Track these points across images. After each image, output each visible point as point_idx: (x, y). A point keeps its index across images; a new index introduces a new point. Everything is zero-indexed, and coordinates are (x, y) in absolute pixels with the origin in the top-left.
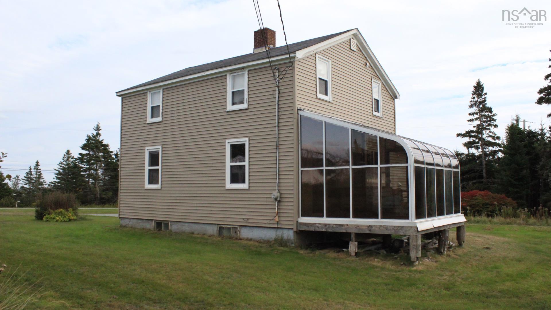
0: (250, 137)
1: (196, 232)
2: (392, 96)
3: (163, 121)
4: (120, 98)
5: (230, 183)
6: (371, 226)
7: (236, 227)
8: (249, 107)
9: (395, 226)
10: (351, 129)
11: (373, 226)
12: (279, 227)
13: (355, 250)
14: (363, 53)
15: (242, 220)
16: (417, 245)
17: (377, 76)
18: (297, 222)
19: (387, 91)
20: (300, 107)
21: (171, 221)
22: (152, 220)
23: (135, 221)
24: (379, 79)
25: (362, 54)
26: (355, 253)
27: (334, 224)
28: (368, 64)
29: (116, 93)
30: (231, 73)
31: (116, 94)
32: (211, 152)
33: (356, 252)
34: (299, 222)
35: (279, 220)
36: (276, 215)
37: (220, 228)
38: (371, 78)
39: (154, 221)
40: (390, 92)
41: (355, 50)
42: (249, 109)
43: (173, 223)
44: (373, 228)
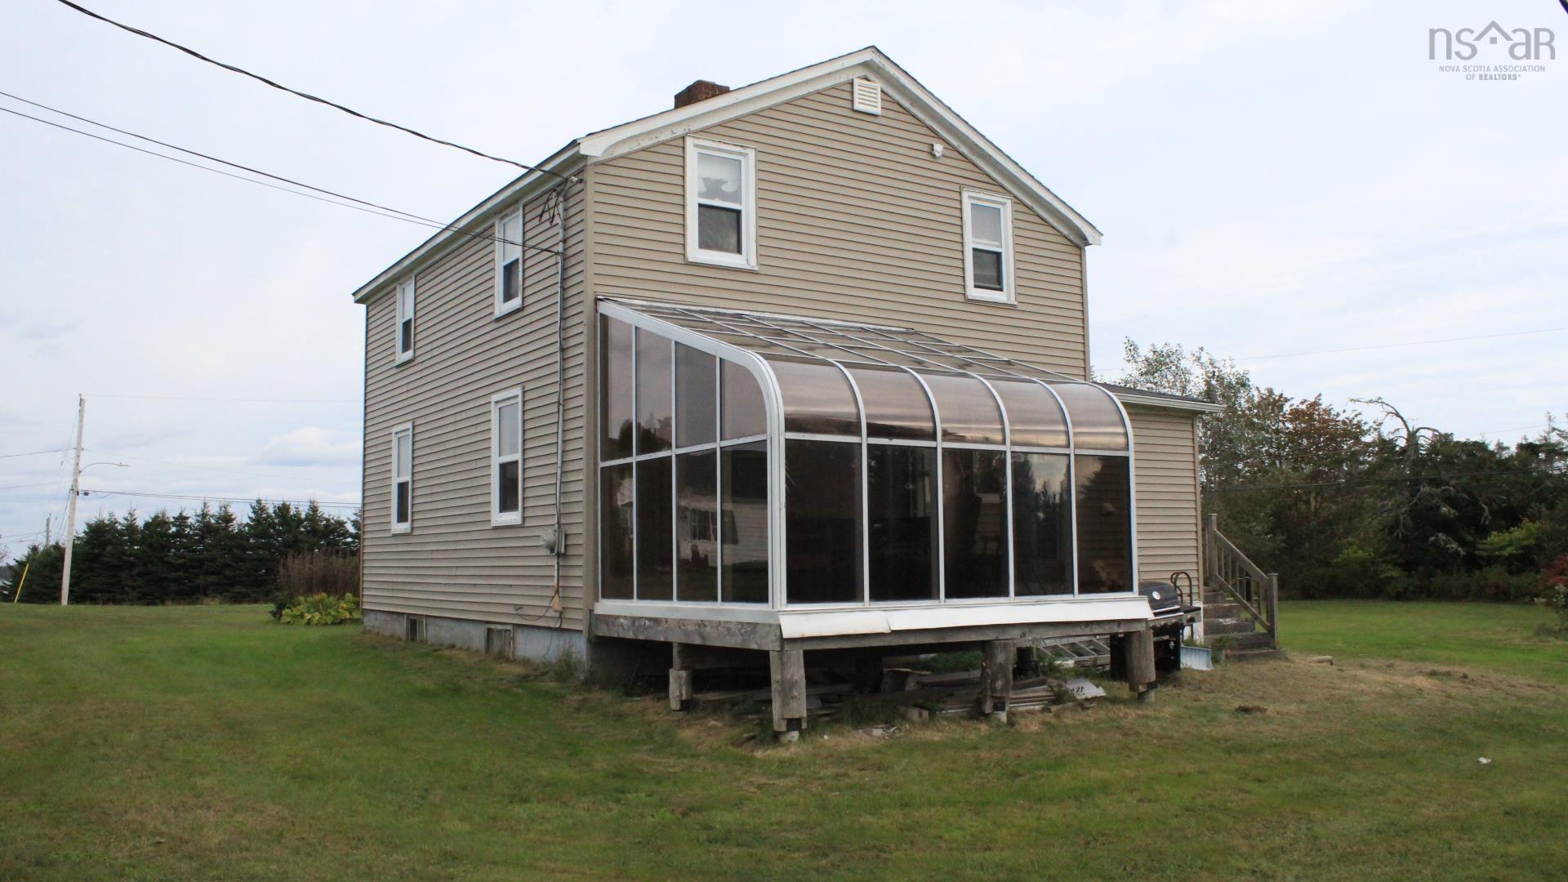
0: (525, 384)
1: (459, 645)
2: (1071, 237)
3: (415, 358)
4: (363, 307)
5: (501, 511)
6: (702, 624)
7: (509, 627)
8: (526, 304)
9: (742, 623)
10: (676, 342)
11: (707, 624)
12: (565, 626)
13: (681, 694)
14: (914, 116)
15: (512, 610)
16: (783, 681)
17: (991, 181)
18: (591, 611)
19: (1045, 223)
20: (602, 291)
21: (427, 616)
22: (403, 614)
23: (382, 617)
24: (1000, 189)
25: (916, 122)
26: (678, 703)
27: (646, 618)
28: (939, 148)
29: (354, 294)
30: (500, 216)
31: (352, 298)
32: (473, 430)
33: (684, 698)
34: (595, 612)
35: (563, 608)
36: (553, 595)
37: (489, 631)
38: (960, 188)
39: (405, 617)
40: (1055, 224)
41: (878, 111)
42: (525, 309)
43: (429, 620)
44: (708, 629)
